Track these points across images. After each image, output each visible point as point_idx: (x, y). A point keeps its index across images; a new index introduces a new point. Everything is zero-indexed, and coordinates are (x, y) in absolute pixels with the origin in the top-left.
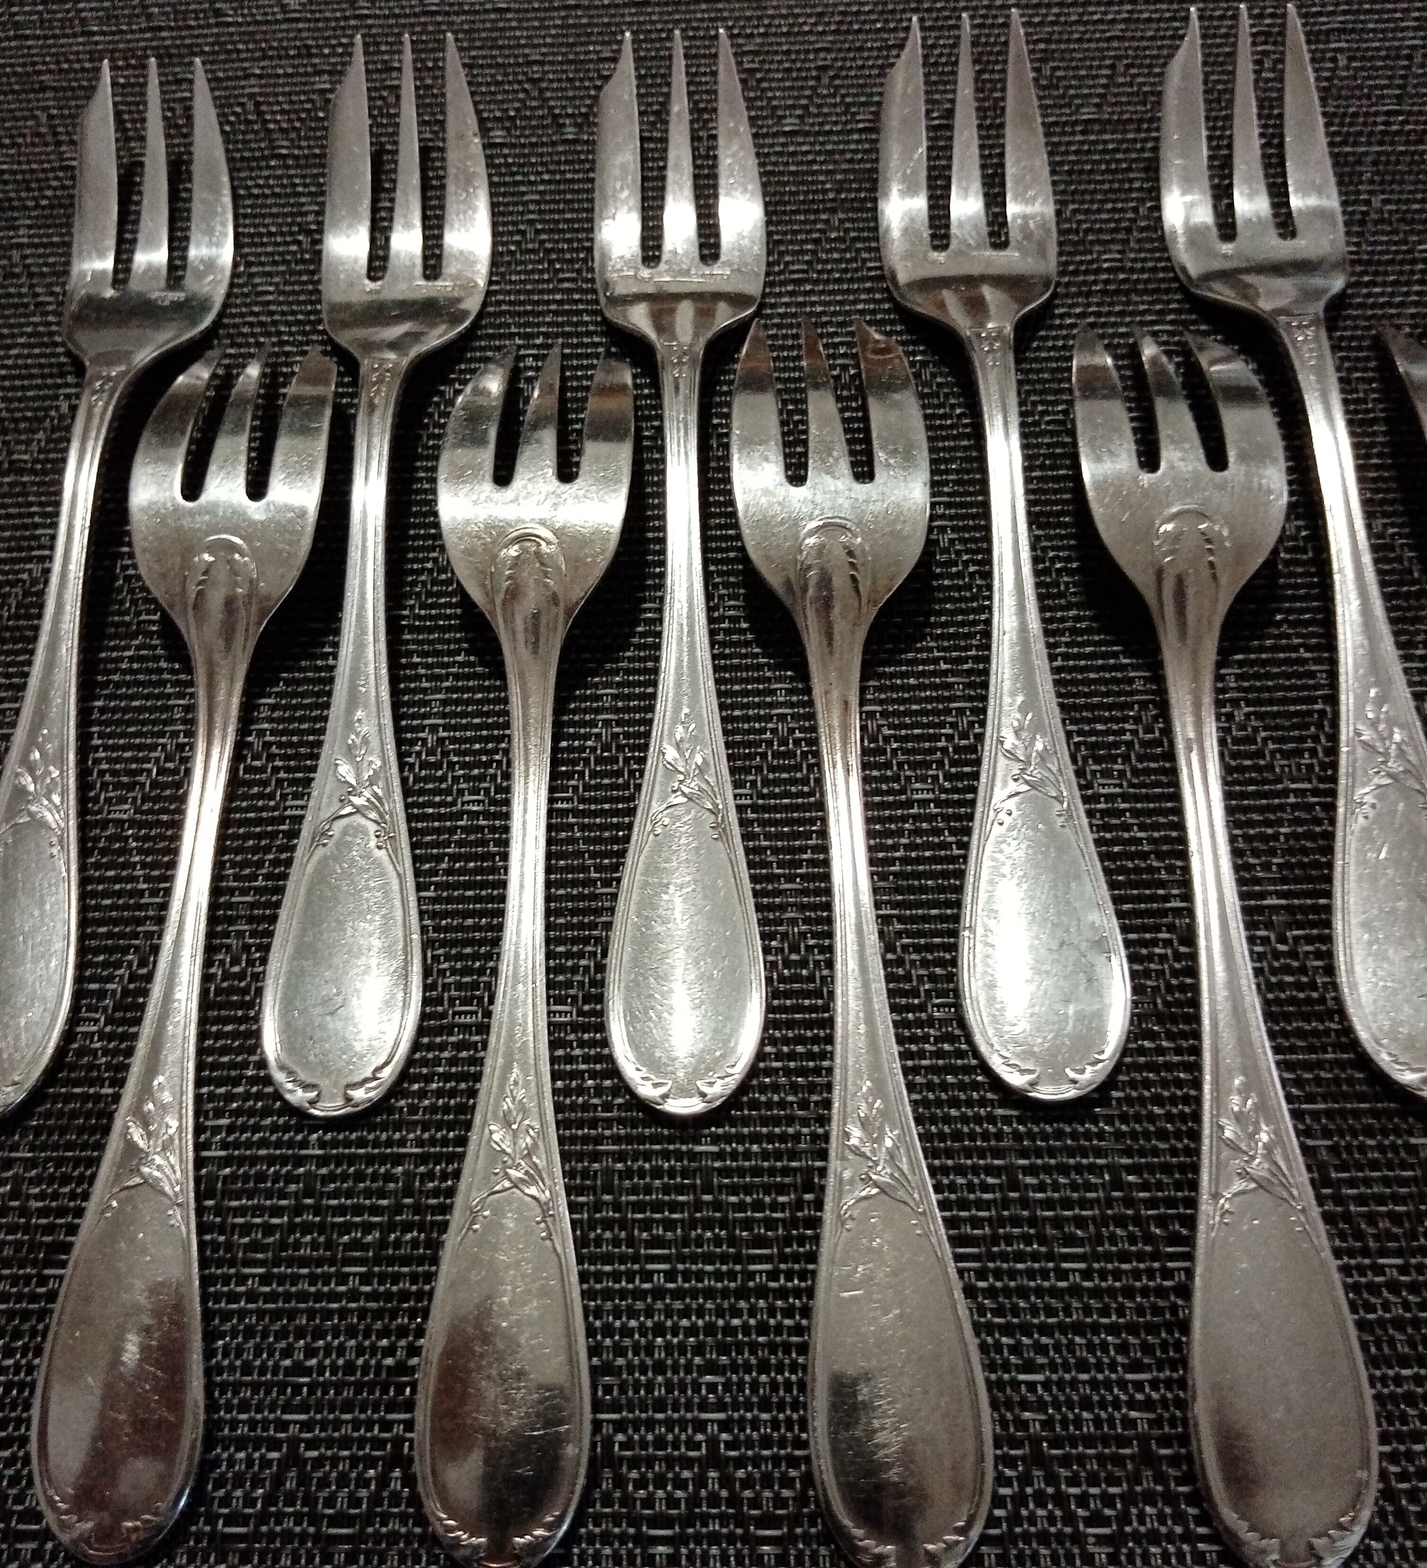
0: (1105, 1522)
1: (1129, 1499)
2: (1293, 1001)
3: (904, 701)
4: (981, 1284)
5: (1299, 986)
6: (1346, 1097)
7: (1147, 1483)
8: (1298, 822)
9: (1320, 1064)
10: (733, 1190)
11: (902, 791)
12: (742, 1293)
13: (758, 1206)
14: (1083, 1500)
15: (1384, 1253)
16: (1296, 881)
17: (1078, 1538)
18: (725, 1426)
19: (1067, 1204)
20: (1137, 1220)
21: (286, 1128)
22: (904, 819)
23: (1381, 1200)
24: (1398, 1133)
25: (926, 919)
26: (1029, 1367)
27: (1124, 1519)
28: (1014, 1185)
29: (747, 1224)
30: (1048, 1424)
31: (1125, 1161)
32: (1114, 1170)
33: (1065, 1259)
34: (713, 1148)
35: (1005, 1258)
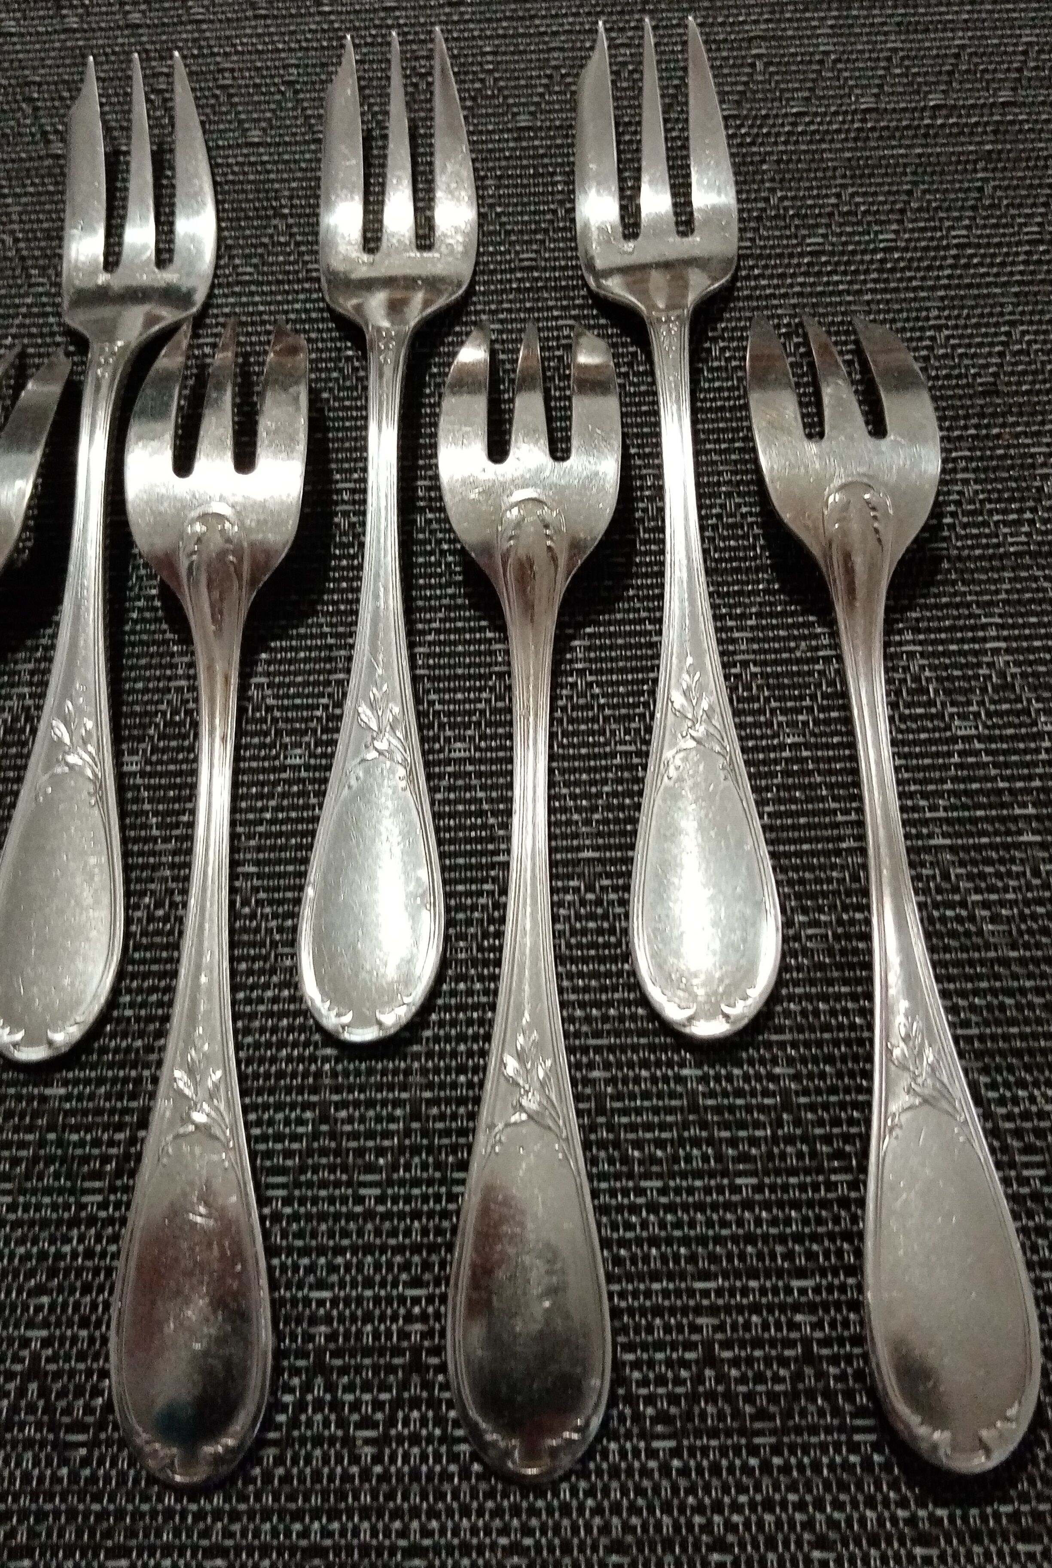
0: (375, 1425)
1: (398, 1403)
2: (594, 945)
3: (288, 674)
4: (287, 1211)
5: (600, 931)
6: (629, 1033)
7: (415, 1389)
8: (619, 781)
9: (610, 1004)
10: (76, 1129)
11: (277, 757)
12: (74, 1222)
13: (96, 1143)
14: (356, 1406)
15: (647, 1176)
16: (611, 834)
17: (348, 1441)
18: (46, 1343)
19: (370, 1135)
20: (430, 1150)
22: (276, 783)
23: (648, 1127)
24: (670, 1064)
25: (281, 875)
26: (320, 1285)
27: (391, 1422)
28: (325, 1120)
29: (86, 1159)
30: (332, 1337)
31: (427, 1095)
32: (416, 1103)
33: (364, 1185)
34: (62, 1091)
35: (310, 1185)
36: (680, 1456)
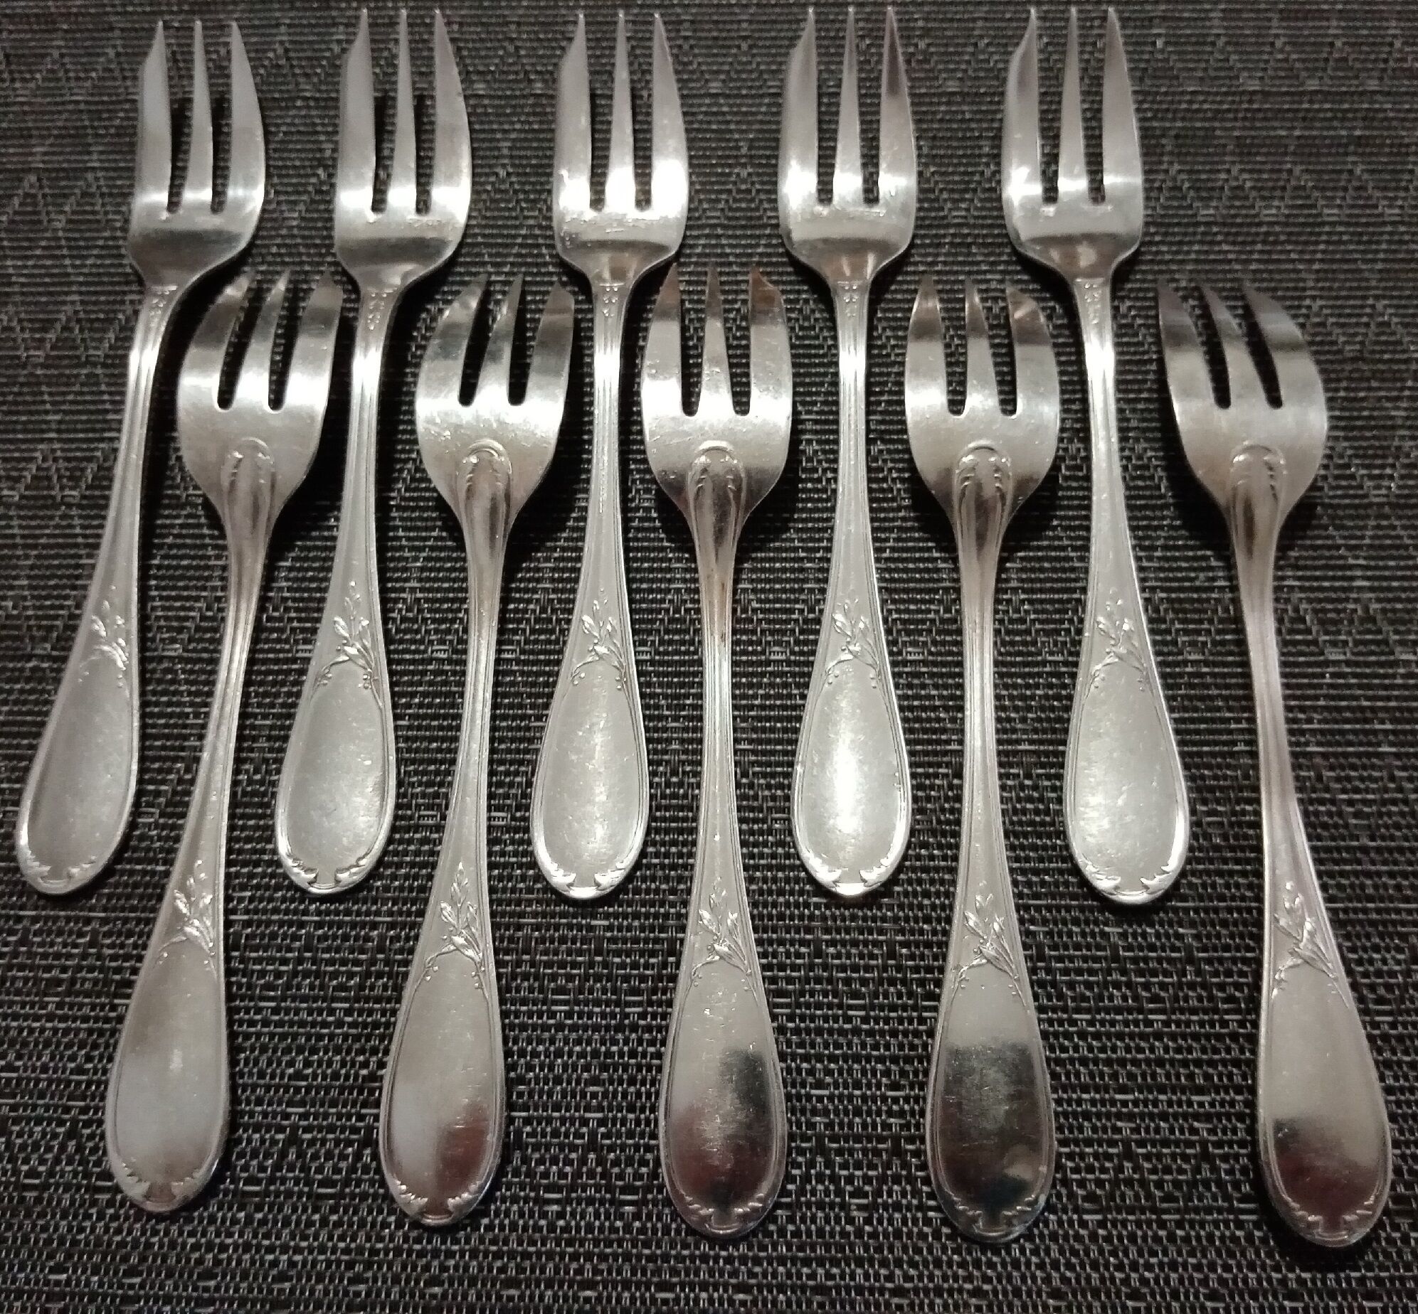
0: (865, 1195)
1: (882, 1179)
2: (1032, 823)
3: (768, 581)
4: (791, 1025)
5: (1037, 812)
6: (1062, 896)
7: (896, 1167)
8: (1051, 686)
9: (1046, 872)
10: (618, 953)
11: (763, 653)
12: (619, 1028)
13: (635, 966)
14: (849, 1180)
15: (1078, 1010)
16: (1044, 731)
17: (844, 1206)
18: (602, 1122)
19: (855, 968)
20: (904, 982)
21: (292, 900)
22: (763, 675)
23: (1079, 972)
24: (1096, 923)
25: (773, 753)
26: (819, 1085)
27: (878, 1193)
28: (819, 954)
29: (626, 979)
30: (830, 1125)
31: (899, 938)
32: (891, 944)
33: (851, 1007)
34: (606, 923)
35: (808, 1006)
36: (1105, 1227)
